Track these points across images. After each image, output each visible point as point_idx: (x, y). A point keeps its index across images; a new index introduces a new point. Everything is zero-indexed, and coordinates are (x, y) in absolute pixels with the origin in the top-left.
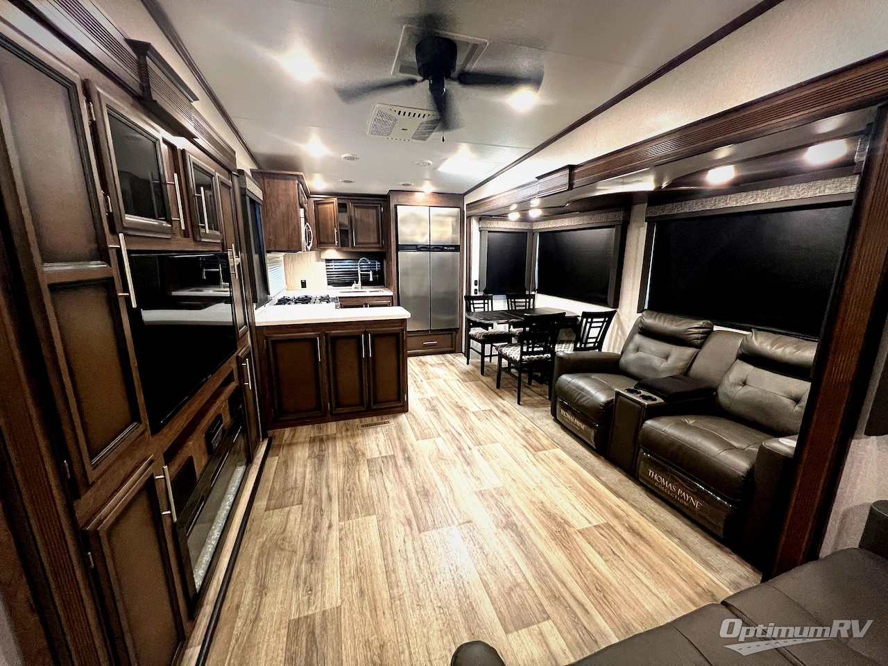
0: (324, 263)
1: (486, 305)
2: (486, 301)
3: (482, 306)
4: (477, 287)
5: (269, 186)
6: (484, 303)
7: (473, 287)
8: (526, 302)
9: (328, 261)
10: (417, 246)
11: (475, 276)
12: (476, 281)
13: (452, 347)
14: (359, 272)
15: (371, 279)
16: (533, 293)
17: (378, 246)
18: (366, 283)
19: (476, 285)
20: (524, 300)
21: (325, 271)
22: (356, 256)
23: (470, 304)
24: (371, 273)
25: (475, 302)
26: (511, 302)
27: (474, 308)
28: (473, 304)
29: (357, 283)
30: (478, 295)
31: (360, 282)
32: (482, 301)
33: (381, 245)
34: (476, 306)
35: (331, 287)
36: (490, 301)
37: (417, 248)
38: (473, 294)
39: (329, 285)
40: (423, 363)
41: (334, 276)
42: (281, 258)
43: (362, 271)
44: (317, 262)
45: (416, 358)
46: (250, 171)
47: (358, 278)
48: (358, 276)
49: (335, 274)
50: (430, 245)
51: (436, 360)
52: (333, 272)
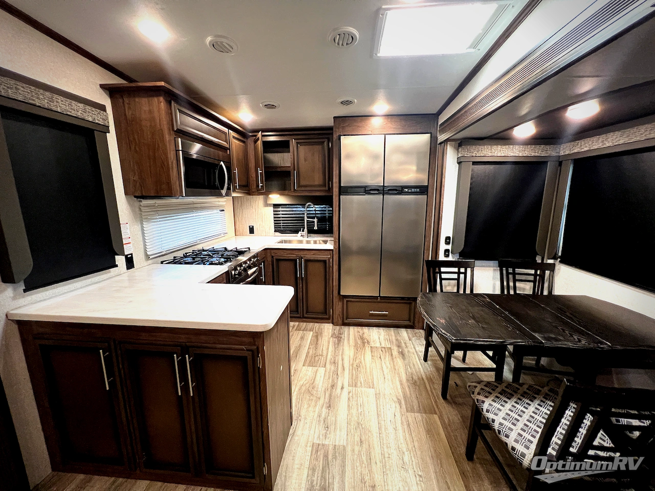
0: (272, 209)
1: (462, 276)
2: (462, 270)
3: (455, 276)
4: (449, 247)
5: (129, 108)
6: (459, 273)
7: (443, 246)
8: (535, 275)
9: (276, 206)
10: (365, 187)
11: (447, 229)
12: (448, 238)
13: (409, 320)
14: (306, 219)
15: (316, 228)
16: (551, 261)
17: (324, 188)
18: (311, 231)
19: (447, 243)
20: (533, 272)
21: (273, 216)
22: (304, 200)
23: (435, 273)
24: (316, 220)
25: (443, 269)
26: (508, 274)
27: (441, 279)
28: (440, 273)
29: (303, 231)
30: (450, 258)
31: (306, 230)
32: (456, 270)
33: (327, 188)
34: (444, 276)
35: (277, 234)
36: (469, 270)
37: (367, 190)
38: (442, 257)
39: (275, 231)
40: (364, 341)
41: (281, 222)
42: (220, 203)
43: (308, 217)
44: (265, 206)
45: (359, 330)
46: (99, 86)
47: (304, 225)
48: (304, 223)
49: (282, 220)
50: (384, 186)
51: (383, 340)
52: (280, 217)
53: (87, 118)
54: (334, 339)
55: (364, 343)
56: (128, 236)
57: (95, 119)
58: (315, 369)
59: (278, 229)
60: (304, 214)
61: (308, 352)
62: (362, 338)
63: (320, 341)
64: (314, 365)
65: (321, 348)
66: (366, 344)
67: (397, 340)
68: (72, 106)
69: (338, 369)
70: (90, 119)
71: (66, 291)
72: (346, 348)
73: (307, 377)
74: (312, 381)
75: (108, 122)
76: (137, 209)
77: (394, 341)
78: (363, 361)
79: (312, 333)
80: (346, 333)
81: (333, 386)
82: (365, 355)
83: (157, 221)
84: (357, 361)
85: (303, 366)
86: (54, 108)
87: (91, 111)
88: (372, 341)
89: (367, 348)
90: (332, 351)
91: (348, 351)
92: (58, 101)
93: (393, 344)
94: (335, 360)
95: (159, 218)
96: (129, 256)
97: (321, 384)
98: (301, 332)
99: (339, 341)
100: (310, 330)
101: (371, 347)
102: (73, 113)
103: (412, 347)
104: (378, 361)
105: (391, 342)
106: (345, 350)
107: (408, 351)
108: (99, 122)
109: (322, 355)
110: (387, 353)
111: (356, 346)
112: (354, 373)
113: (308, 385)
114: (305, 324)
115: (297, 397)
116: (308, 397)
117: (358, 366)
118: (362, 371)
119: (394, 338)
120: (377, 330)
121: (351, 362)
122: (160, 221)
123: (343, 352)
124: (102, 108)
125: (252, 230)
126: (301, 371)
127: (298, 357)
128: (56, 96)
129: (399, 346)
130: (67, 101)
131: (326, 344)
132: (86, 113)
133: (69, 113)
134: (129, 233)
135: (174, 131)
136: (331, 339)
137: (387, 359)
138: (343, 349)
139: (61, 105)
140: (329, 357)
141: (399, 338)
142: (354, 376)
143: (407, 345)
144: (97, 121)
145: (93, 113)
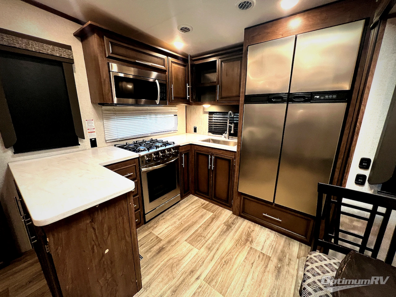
0: (207, 115)
2: (382, 210)
4: (366, 173)
6: (374, 212)
7: (354, 170)
9: (211, 113)
10: (268, 95)
14: (228, 124)
15: (232, 132)
18: (230, 134)
19: (363, 166)
21: (208, 121)
24: (233, 125)
29: (226, 133)
35: (210, 134)
37: (270, 98)
39: (209, 132)
40: (248, 239)
41: (213, 125)
42: (172, 110)
43: (230, 123)
44: (204, 113)
45: (251, 225)
46: (73, 35)
47: (227, 129)
48: (227, 127)
49: (214, 124)
50: (289, 93)
51: (267, 245)
52: (212, 122)
53: (55, 54)
54: (224, 226)
55: (247, 240)
56: (93, 128)
57: (61, 55)
58: (192, 247)
59: (211, 131)
60: (227, 120)
61: (197, 230)
62: (249, 235)
63: (212, 224)
64: (193, 244)
65: (209, 230)
66: (249, 242)
67: (283, 252)
68: (43, 47)
69: (207, 256)
70: (58, 55)
71: (47, 156)
72: (228, 239)
73: (181, 252)
74: (182, 258)
75: (72, 57)
76: (101, 112)
77: (279, 251)
78: (234, 260)
79: (212, 214)
80: (238, 224)
81: (192, 271)
82: (240, 254)
83: (115, 120)
84: (228, 257)
85: (185, 241)
86: (30, 49)
87: (58, 50)
88: (256, 241)
89: (246, 247)
90: (215, 237)
91: (228, 242)
92: (33, 44)
93: (276, 254)
94: (211, 247)
95: (117, 118)
96: (92, 140)
97: (184, 265)
98: (205, 210)
99: (228, 229)
100: (212, 212)
101: (251, 248)
102: (45, 52)
103: (296, 267)
104: (248, 267)
105: (275, 250)
106: (226, 241)
107: (288, 272)
108: (65, 57)
109: (205, 237)
110: (263, 263)
111: (238, 240)
112: (218, 267)
113: (175, 260)
114: (213, 204)
115: (161, 267)
116: (167, 272)
117: (226, 263)
118: (226, 270)
119: (281, 247)
120: (269, 232)
121: (223, 255)
122: (117, 120)
123: (222, 242)
124: (69, 48)
125: (195, 130)
126: (180, 244)
127: (187, 231)
128: (31, 42)
129: (280, 260)
130: (40, 44)
131: (215, 228)
132: (54, 51)
133: (41, 52)
134: (94, 125)
135: (107, 58)
136: (223, 225)
137: (259, 269)
138: (225, 239)
139: (35, 47)
140: (209, 242)
141: (286, 250)
142: (216, 271)
143: (292, 262)
144: (63, 56)
145: (60, 51)
